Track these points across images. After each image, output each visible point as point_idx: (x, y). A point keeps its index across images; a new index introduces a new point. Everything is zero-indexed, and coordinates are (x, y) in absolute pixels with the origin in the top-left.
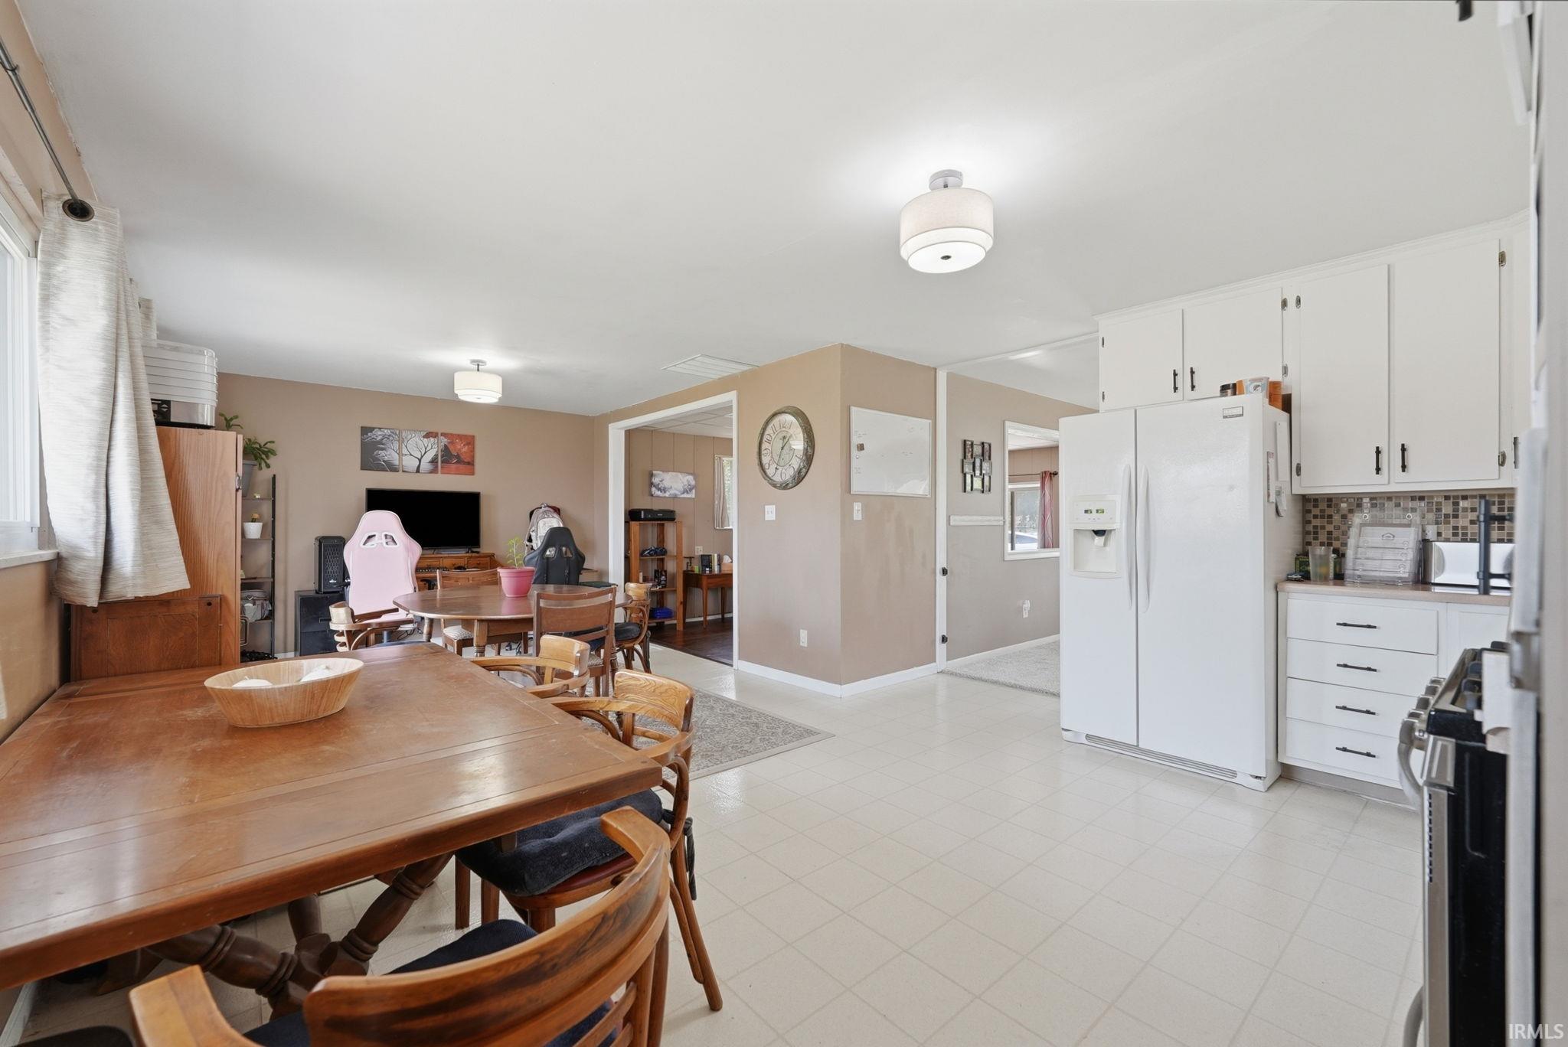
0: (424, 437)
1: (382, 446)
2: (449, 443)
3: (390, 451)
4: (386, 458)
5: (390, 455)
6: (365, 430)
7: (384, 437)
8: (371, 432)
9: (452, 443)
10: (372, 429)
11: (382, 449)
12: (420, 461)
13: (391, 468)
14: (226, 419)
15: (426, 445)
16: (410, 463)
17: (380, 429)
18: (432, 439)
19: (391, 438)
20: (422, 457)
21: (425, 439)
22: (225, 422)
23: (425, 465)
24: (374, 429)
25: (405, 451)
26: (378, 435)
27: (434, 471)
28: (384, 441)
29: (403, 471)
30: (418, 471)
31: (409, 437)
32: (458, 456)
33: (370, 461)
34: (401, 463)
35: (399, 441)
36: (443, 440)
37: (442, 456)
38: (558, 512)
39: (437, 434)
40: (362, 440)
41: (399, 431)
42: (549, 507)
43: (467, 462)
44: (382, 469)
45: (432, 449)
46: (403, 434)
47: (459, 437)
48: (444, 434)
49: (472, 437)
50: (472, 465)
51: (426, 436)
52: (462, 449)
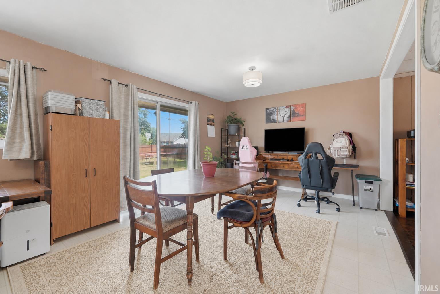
0: (285, 108)
1: (271, 114)
2: (294, 108)
5: (274, 117)
6: (267, 109)
7: (272, 111)
11: (272, 115)
12: (284, 117)
13: (276, 122)
15: (286, 111)
16: (280, 119)
17: (271, 108)
18: (288, 108)
19: (274, 111)
20: (285, 115)
22: (232, 114)
23: (286, 119)
24: (269, 108)
25: (279, 115)
26: (270, 111)
27: (290, 120)
28: (272, 112)
29: (278, 122)
30: (283, 121)
31: (280, 109)
32: (298, 113)
33: (269, 120)
34: (278, 119)
35: (277, 111)
36: (292, 108)
37: (292, 114)
38: (350, 135)
39: (290, 106)
40: (266, 113)
41: (277, 108)
42: (344, 132)
43: (303, 116)
44: (272, 122)
45: (288, 111)
46: (278, 109)
47: (299, 105)
48: (293, 105)
49: (305, 104)
50: (305, 117)
51: (286, 108)
52: (301, 110)
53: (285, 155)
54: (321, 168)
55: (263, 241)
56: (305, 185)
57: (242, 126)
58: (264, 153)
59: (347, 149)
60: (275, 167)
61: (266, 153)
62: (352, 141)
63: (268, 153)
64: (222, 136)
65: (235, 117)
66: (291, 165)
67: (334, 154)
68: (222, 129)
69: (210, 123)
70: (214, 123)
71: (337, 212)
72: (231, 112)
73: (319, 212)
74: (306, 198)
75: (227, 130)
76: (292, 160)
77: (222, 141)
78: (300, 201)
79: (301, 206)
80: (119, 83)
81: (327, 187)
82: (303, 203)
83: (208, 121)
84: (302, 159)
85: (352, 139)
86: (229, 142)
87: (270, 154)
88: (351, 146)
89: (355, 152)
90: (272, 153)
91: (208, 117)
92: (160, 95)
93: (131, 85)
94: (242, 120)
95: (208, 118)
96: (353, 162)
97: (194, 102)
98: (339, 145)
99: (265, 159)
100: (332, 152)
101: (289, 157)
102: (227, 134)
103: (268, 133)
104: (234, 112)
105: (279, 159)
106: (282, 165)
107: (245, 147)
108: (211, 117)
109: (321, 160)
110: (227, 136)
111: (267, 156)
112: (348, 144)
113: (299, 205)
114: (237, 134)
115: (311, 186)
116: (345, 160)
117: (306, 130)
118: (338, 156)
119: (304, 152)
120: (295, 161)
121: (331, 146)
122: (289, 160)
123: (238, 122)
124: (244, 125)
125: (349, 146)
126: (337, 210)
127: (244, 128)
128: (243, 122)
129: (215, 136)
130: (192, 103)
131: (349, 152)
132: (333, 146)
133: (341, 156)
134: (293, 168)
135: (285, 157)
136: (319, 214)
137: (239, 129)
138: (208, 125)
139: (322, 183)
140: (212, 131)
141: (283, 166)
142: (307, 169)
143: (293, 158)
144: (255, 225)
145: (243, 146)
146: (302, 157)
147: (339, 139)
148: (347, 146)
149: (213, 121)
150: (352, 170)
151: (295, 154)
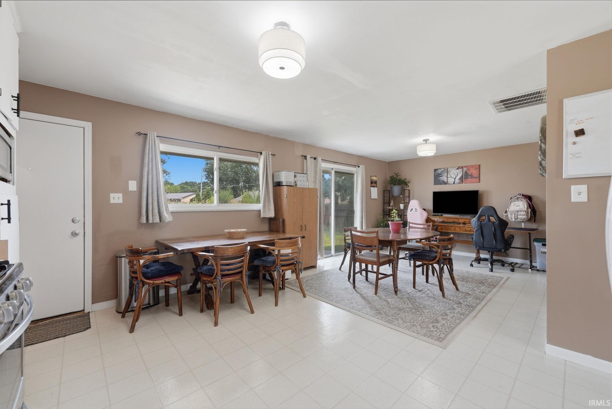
1: (440, 175)
2: (467, 170)
3: (444, 177)
4: (442, 180)
5: (444, 178)
6: (435, 170)
8: (437, 171)
9: (468, 170)
10: (437, 170)
12: (455, 179)
13: (446, 183)
14: (396, 174)
15: (457, 172)
16: (451, 180)
17: (440, 169)
18: (460, 170)
19: (444, 172)
20: (456, 177)
21: (457, 170)
22: (396, 175)
23: (457, 181)
24: (438, 169)
25: (449, 176)
26: (439, 172)
27: (461, 182)
28: (442, 173)
29: (449, 184)
30: (454, 183)
31: (451, 170)
32: (471, 175)
33: (437, 180)
34: (448, 181)
35: (447, 173)
36: (465, 169)
37: (464, 176)
38: (529, 198)
39: (462, 167)
40: (434, 174)
41: (447, 168)
42: (523, 195)
43: (476, 178)
44: (441, 184)
45: (460, 174)
46: (449, 170)
47: (472, 166)
48: (465, 167)
49: (479, 165)
50: (479, 179)
51: (458, 169)
52: (474, 172)
53: (457, 218)
54: (494, 230)
55: (444, 273)
56: (478, 247)
57: (407, 187)
58: (433, 216)
59: (525, 213)
60: (445, 230)
61: (435, 215)
62: (532, 204)
63: (437, 215)
64: (385, 198)
65: (398, 178)
66: (464, 229)
67: (511, 218)
68: (384, 190)
69: (373, 184)
70: (376, 184)
71: (512, 272)
72: (395, 173)
73: (492, 271)
74: (478, 260)
75: (388, 191)
76: (464, 223)
77: (384, 203)
78: (472, 261)
79: (473, 266)
80: (311, 157)
81: (500, 248)
82: (474, 264)
83: (372, 183)
84: (474, 222)
85: (531, 202)
86: (392, 204)
87: (438, 217)
88: (530, 210)
89: (535, 216)
90: (442, 215)
91: (371, 178)
92: (335, 163)
93: (318, 158)
94: (407, 181)
95: (371, 180)
96: (533, 226)
97: (361, 166)
98: (517, 209)
99: (433, 221)
100: (509, 216)
101: (461, 221)
102: (389, 196)
103: (437, 196)
104: (398, 173)
105: (450, 223)
106: (453, 228)
107: (414, 210)
108: (374, 178)
109: (494, 222)
110: (389, 198)
111: (436, 219)
112: (526, 207)
113: (472, 265)
114: (401, 196)
115: (484, 247)
116: (523, 224)
117: (480, 192)
118: (515, 219)
119: (476, 215)
120: (467, 224)
121: (507, 210)
122: (460, 223)
123: (403, 183)
124: (408, 187)
125: (527, 209)
126: (511, 270)
127: (409, 190)
128: (408, 183)
129: (377, 198)
130: (359, 167)
131: (527, 215)
132: (510, 209)
133: (518, 220)
134: (466, 231)
135: (456, 221)
136: (492, 272)
137: (403, 191)
138: (371, 187)
139: (496, 244)
140: (375, 193)
141: (455, 229)
142: (480, 231)
143: (465, 222)
144: (438, 263)
145: (412, 209)
146: (474, 220)
147: (517, 203)
148: (526, 209)
149: (376, 183)
150: (529, 233)
151: (468, 217)
